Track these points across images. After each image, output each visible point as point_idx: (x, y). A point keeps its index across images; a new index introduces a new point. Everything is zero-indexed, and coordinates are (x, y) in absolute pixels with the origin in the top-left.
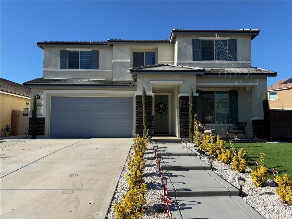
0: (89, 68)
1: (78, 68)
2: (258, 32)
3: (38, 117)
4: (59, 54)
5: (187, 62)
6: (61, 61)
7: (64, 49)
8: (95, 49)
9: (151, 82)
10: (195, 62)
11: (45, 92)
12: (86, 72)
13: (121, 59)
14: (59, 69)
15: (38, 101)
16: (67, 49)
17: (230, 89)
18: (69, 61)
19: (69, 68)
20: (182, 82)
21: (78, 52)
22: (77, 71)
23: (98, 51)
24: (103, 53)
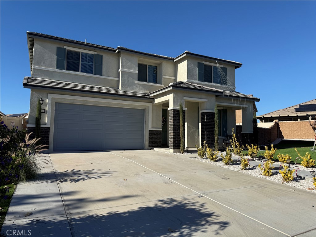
0: (92, 73)
1: (78, 71)
2: (241, 65)
3: (42, 126)
4: (55, 51)
5: (195, 81)
6: (58, 60)
7: (62, 47)
8: (99, 53)
9: (185, 98)
10: (200, 82)
11: (51, 96)
12: (88, 77)
13: (129, 69)
14: (55, 69)
15: (43, 107)
16: (65, 47)
17: (223, 108)
18: (67, 62)
19: (67, 69)
20: (207, 100)
21: (79, 53)
22: (78, 75)
23: (102, 56)
24: (108, 60)
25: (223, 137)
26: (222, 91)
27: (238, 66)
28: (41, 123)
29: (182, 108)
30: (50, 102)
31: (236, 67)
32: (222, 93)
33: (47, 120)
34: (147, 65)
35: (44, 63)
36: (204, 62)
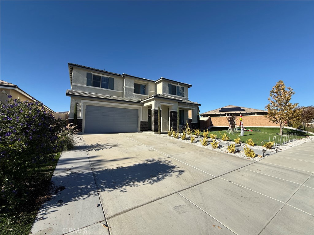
0: (108, 88)
1: (100, 87)
2: (191, 86)
3: (77, 119)
4: (86, 75)
5: (167, 94)
6: (87, 80)
7: (90, 73)
8: (112, 77)
9: (161, 103)
10: (170, 95)
11: (83, 101)
12: (105, 91)
13: (129, 86)
14: (86, 86)
15: (78, 107)
16: (92, 73)
17: (182, 109)
18: (93, 81)
19: (93, 86)
20: (173, 105)
21: (100, 76)
22: (99, 89)
23: (114, 79)
24: (117, 81)
25: (182, 125)
26: (181, 100)
27: (190, 86)
28: (77, 117)
29: (160, 109)
30: (83, 105)
31: (189, 87)
32: (181, 101)
33: (81, 115)
34: (139, 85)
35: (79, 82)
36: (171, 84)
